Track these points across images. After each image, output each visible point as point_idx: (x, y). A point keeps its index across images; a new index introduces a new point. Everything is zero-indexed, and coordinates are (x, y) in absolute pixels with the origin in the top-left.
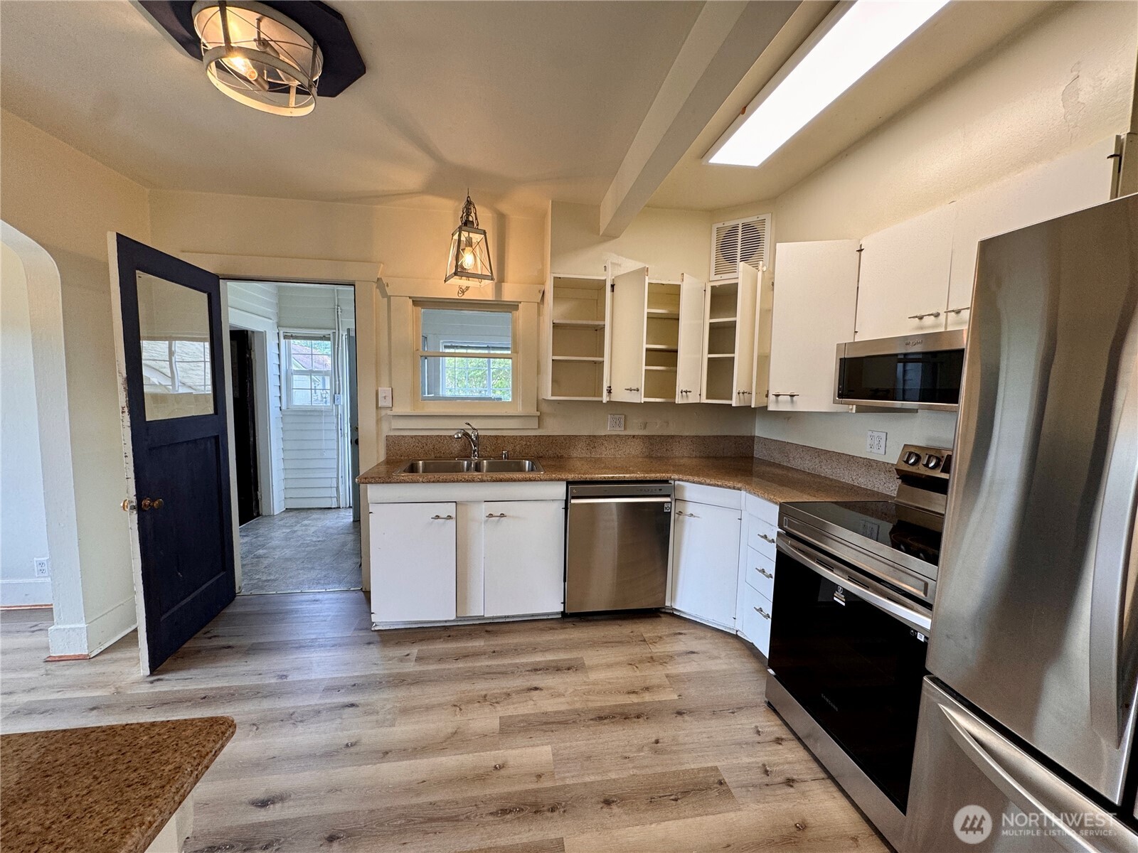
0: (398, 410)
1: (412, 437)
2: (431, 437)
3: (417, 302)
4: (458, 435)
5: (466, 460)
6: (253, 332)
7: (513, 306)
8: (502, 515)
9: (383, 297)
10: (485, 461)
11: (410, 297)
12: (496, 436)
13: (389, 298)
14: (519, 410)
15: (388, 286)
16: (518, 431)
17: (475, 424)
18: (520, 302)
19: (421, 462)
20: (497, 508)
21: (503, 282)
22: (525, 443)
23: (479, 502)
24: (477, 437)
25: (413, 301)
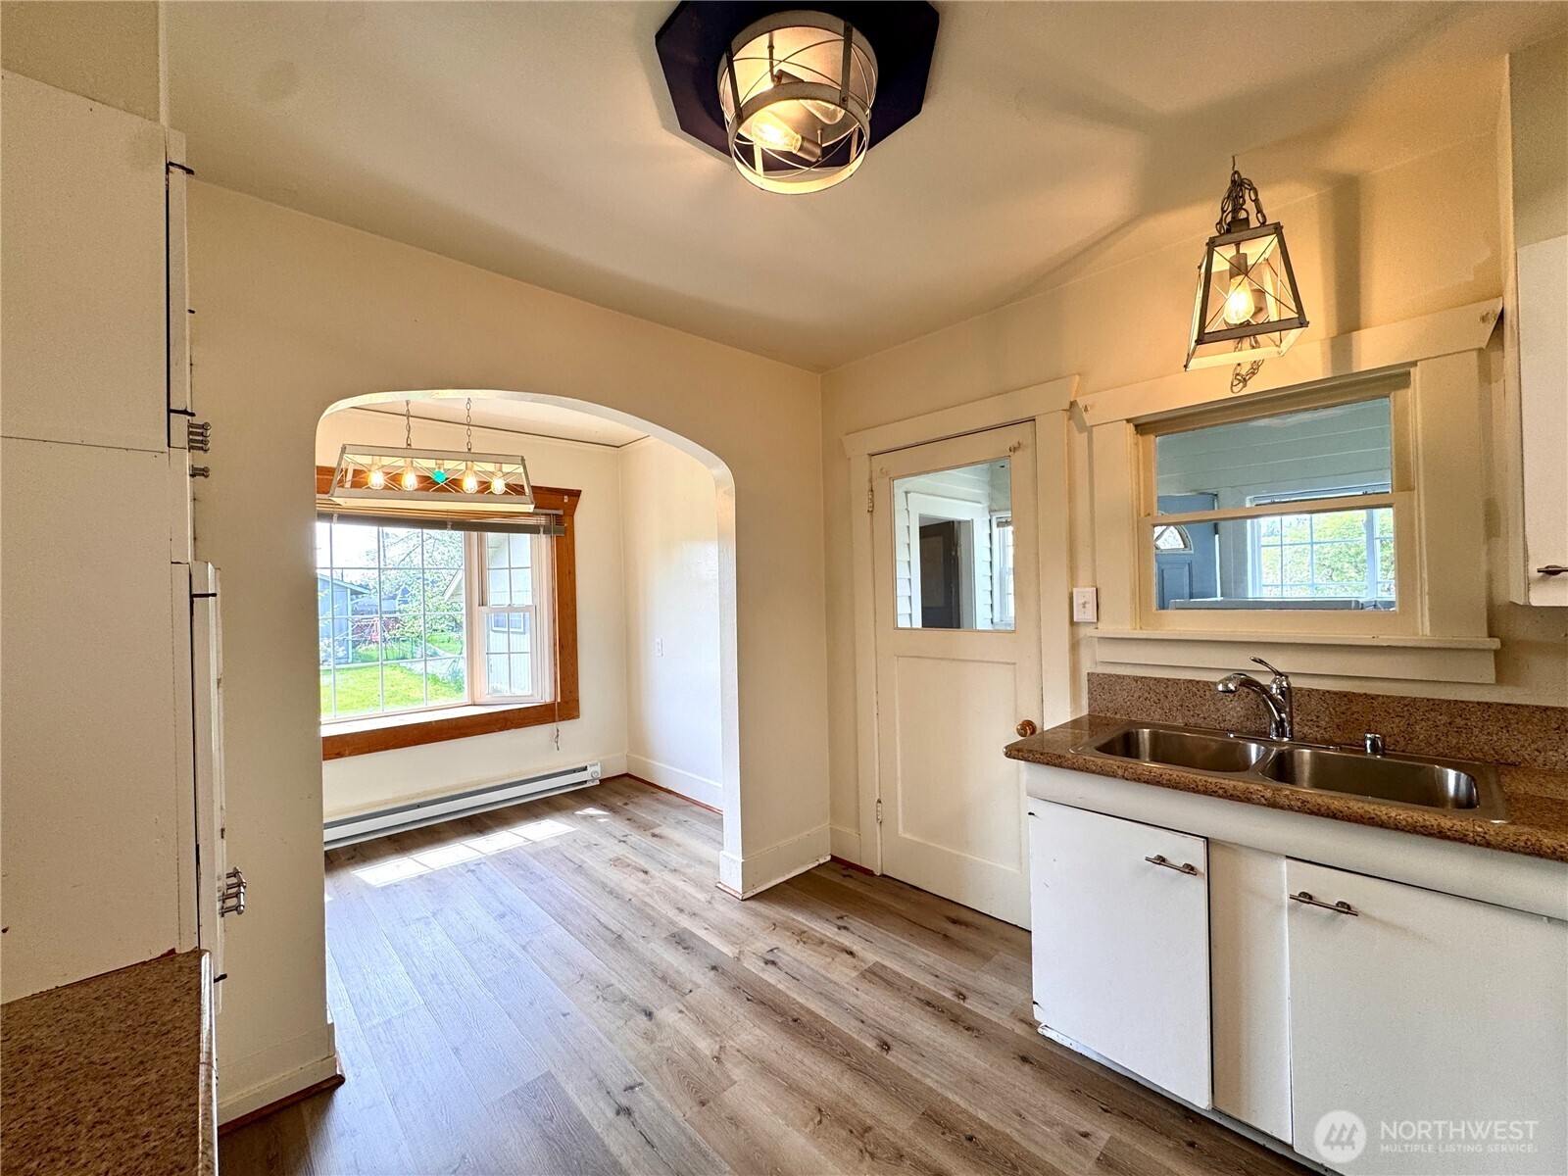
0: (1107, 628)
1: (1136, 679)
2: (1176, 682)
3: (1142, 427)
4: (1226, 686)
5: (1254, 741)
6: (959, 522)
7: (1395, 378)
8: (1344, 908)
9: (1080, 432)
10: (1307, 751)
11: (1128, 421)
12: (1345, 695)
13: (1089, 430)
14: (1423, 630)
15: (1086, 410)
16: (1419, 686)
17: (1280, 662)
18: (1414, 364)
19: (1147, 731)
20: (1331, 887)
21: (1358, 328)
22: (1444, 719)
23: (1274, 854)
24: (1287, 692)
25: (1136, 426)
